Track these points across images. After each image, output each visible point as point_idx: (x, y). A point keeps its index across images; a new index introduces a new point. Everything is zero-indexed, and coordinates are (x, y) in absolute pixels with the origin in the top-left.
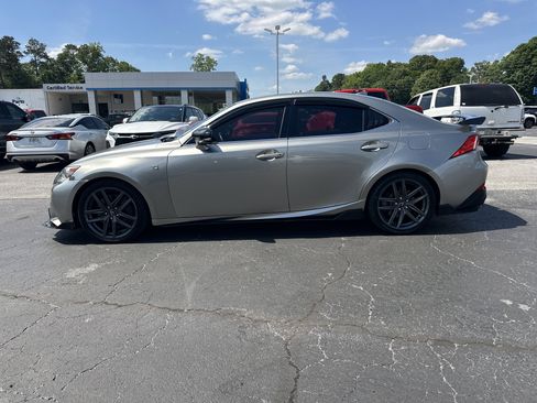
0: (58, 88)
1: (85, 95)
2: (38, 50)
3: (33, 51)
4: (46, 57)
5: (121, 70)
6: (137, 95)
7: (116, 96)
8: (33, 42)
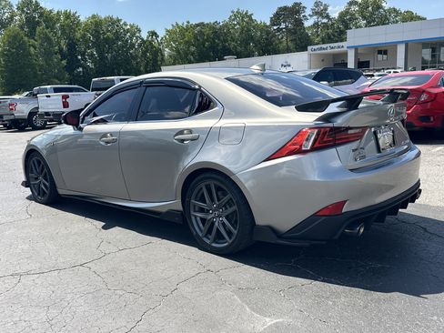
0: (321, 49)
1: (345, 54)
2: (321, 12)
3: (316, 13)
4: (328, 17)
5: (404, 20)
6: (401, 50)
7: (380, 52)
8: (317, 4)
